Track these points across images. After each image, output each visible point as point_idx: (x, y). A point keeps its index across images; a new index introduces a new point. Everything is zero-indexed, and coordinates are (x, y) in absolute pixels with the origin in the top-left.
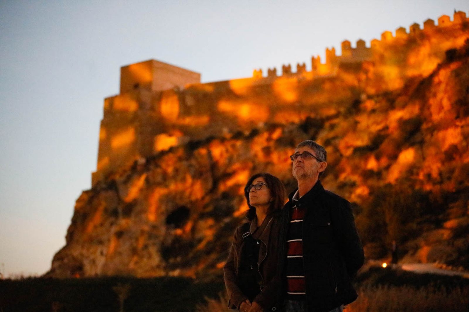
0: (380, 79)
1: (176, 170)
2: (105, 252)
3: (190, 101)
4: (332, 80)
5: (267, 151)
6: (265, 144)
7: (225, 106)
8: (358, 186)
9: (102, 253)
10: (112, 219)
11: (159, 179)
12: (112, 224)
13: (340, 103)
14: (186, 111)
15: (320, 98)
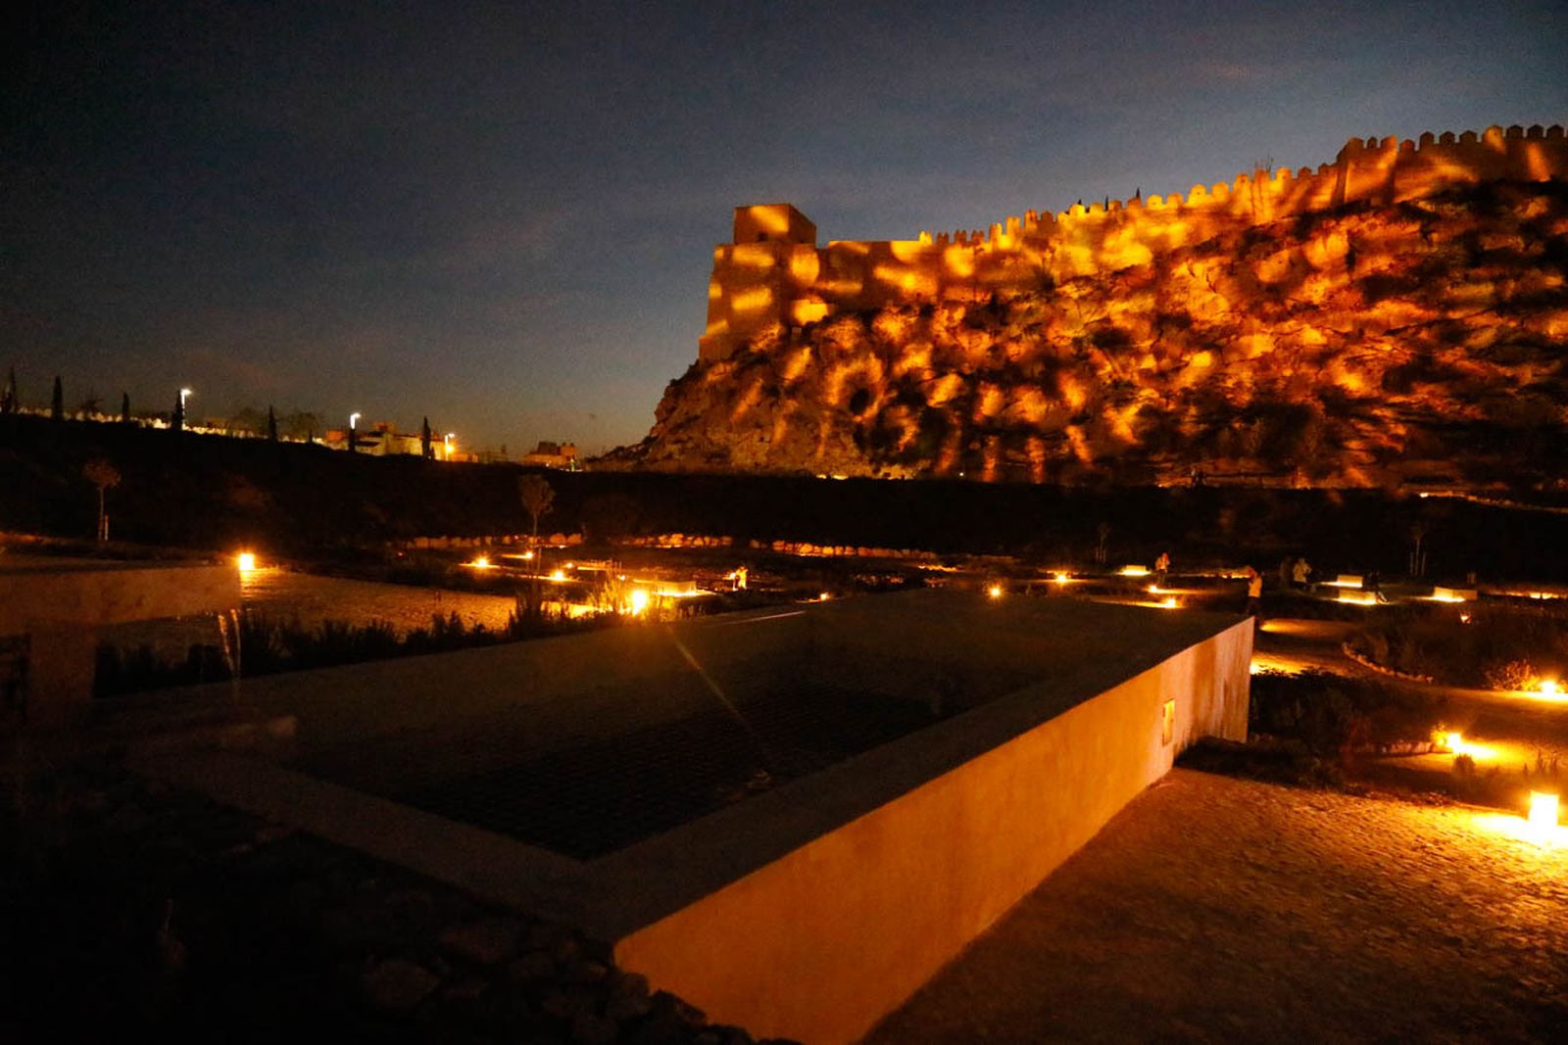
0: (1066, 260)
1: (857, 347)
2: (767, 438)
3: (836, 262)
4: (1014, 255)
5: (952, 331)
6: (946, 323)
7: (883, 273)
8: (1141, 389)
9: (762, 439)
10: (773, 399)
11: (834, 354)
12: (772, 405)
13: (1022, 284)
14: (827, 272)
15: (999, 276)
